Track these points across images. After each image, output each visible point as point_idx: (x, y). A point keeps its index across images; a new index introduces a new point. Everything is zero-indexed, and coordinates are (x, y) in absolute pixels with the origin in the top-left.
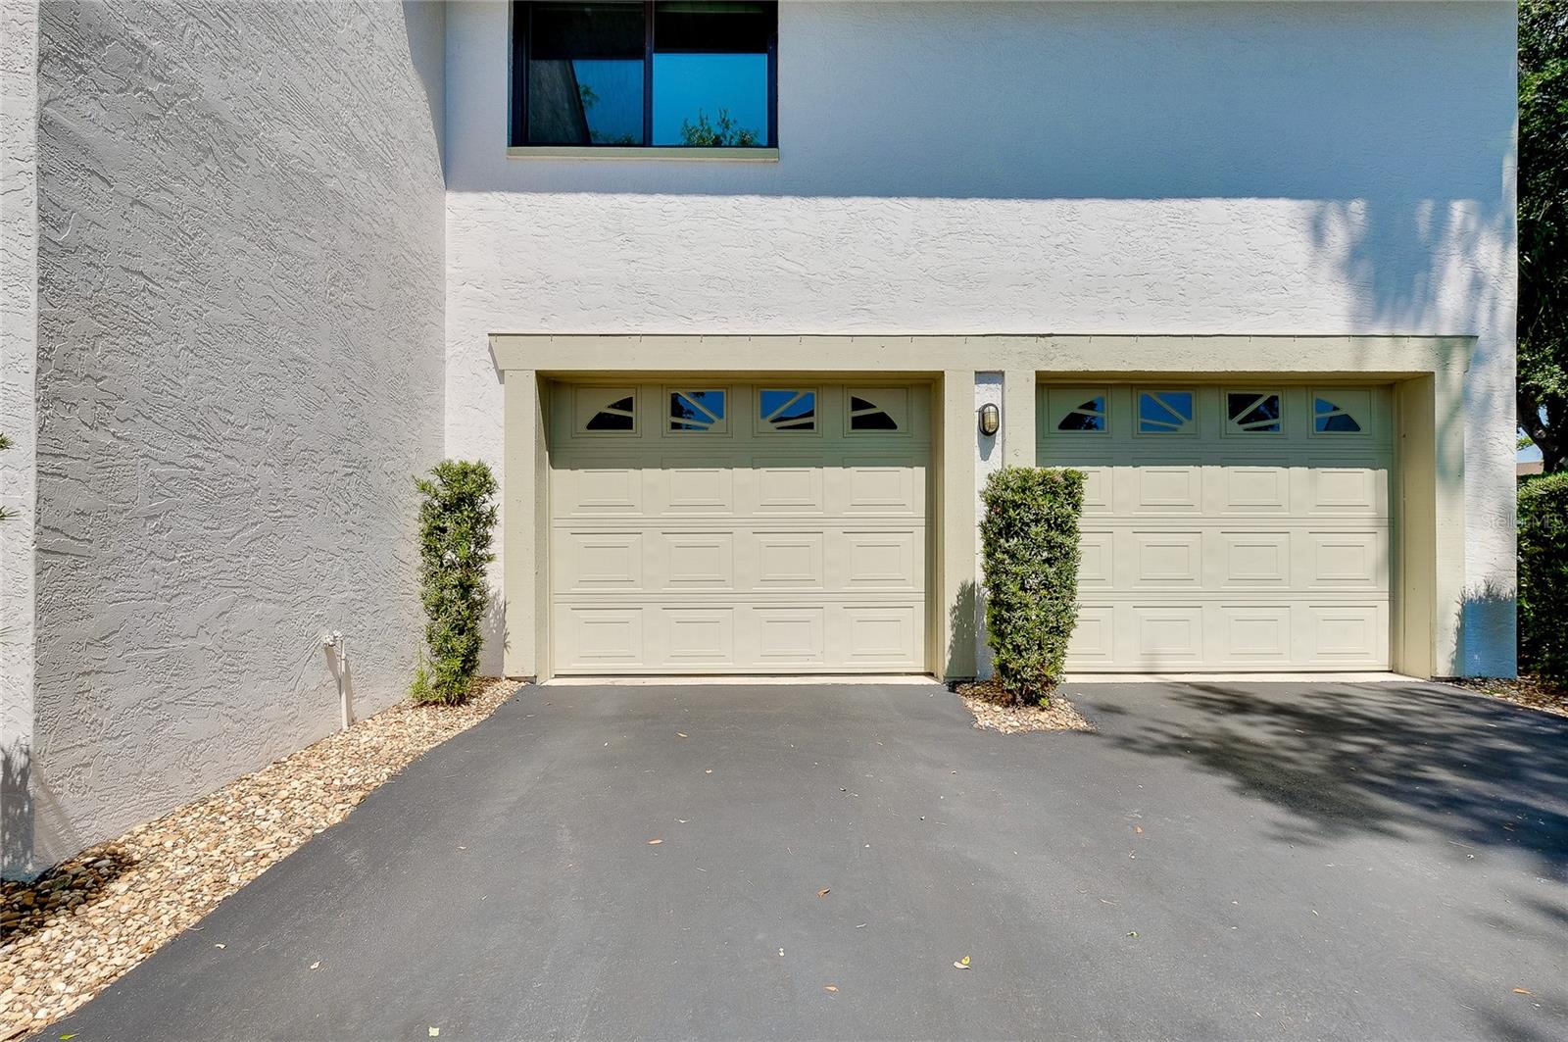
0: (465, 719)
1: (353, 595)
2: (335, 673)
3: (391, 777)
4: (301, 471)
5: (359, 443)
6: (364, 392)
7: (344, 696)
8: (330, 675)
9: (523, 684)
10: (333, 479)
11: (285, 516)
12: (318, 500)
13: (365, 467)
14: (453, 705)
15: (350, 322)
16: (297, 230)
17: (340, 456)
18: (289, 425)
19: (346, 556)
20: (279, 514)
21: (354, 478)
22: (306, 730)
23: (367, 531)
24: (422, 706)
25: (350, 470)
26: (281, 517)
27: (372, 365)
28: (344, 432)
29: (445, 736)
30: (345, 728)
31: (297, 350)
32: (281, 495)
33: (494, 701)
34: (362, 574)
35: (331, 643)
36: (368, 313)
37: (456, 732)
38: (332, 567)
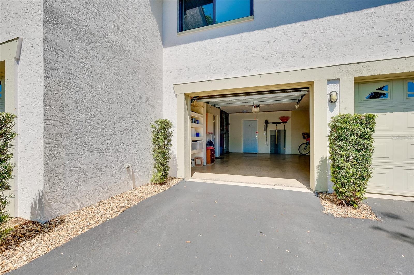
0: (162, 189)
1: (135, 155)
2: (130, 174)
3: (134, 205)
4: (119, 123)
5: (137, 115)
6: (138, 102)
7: (132, 180)
8: (128, 175)
9: (181, 180)
10: (129, 125)
11: (114, 134)
12: (124, 130)
13: (138, 121)
14: (160, 185)
15: (134, 84)
16: (117, 61)
17: (131, 119)
18: (115, 111)
19: (133, 144)
20: (113, 134)
21: (135, 124)
22: (121, 189)
23: (139, 138)
24: (153, 184)
25: (134, 122)
26: (113, 135)
27: (140, 95)
28: (132, 113)
29: (154, 193)
30: (132, 189)
31: (117, 91)
32: (113, 129)
33: (172, 184)
34: (138, 149)
35: (128, 167)
36: (139, 81)
37: (158, 193)
38: (129, 147)
